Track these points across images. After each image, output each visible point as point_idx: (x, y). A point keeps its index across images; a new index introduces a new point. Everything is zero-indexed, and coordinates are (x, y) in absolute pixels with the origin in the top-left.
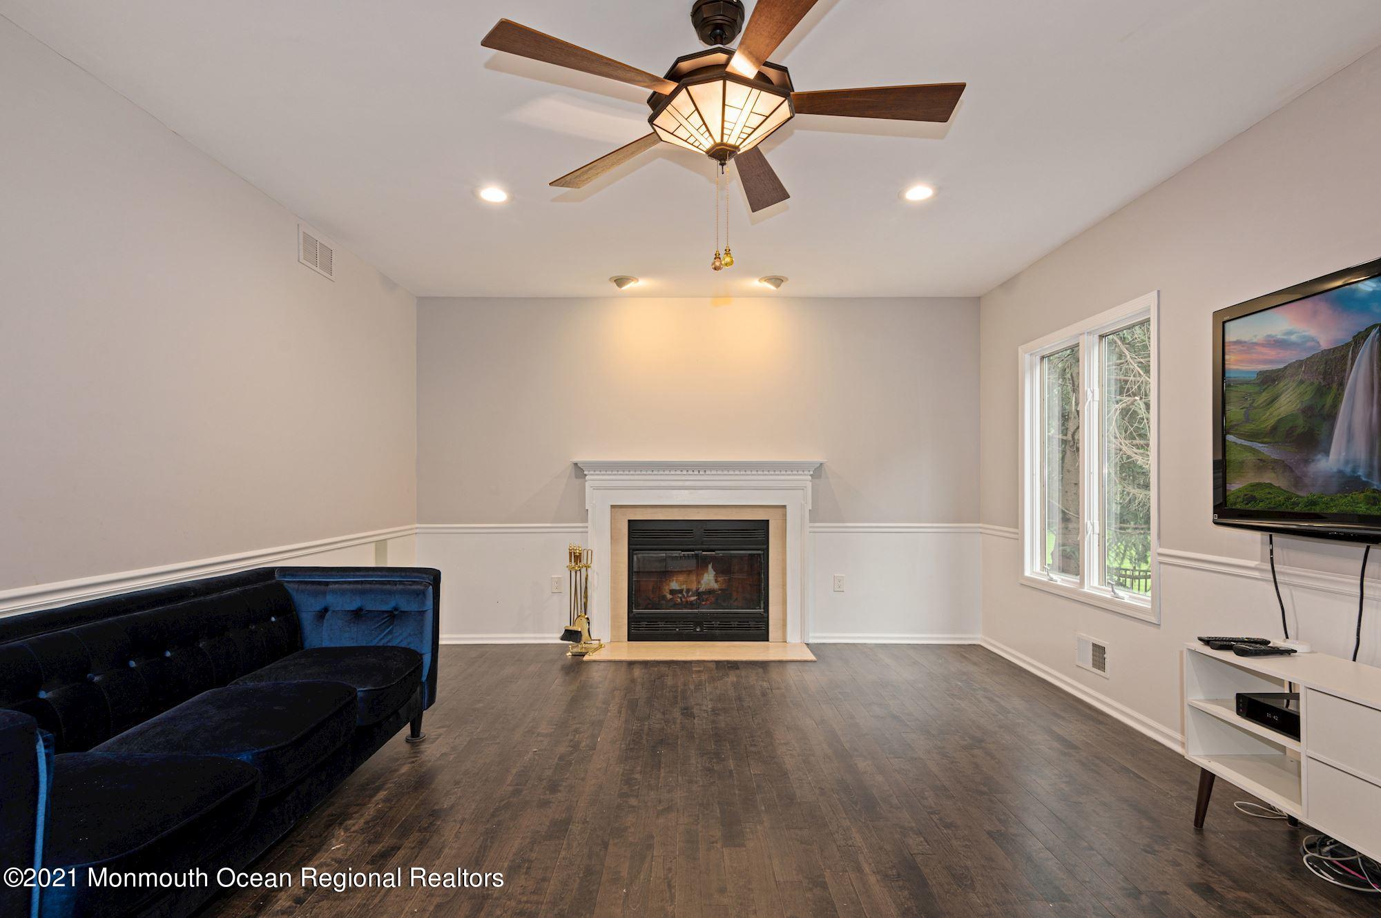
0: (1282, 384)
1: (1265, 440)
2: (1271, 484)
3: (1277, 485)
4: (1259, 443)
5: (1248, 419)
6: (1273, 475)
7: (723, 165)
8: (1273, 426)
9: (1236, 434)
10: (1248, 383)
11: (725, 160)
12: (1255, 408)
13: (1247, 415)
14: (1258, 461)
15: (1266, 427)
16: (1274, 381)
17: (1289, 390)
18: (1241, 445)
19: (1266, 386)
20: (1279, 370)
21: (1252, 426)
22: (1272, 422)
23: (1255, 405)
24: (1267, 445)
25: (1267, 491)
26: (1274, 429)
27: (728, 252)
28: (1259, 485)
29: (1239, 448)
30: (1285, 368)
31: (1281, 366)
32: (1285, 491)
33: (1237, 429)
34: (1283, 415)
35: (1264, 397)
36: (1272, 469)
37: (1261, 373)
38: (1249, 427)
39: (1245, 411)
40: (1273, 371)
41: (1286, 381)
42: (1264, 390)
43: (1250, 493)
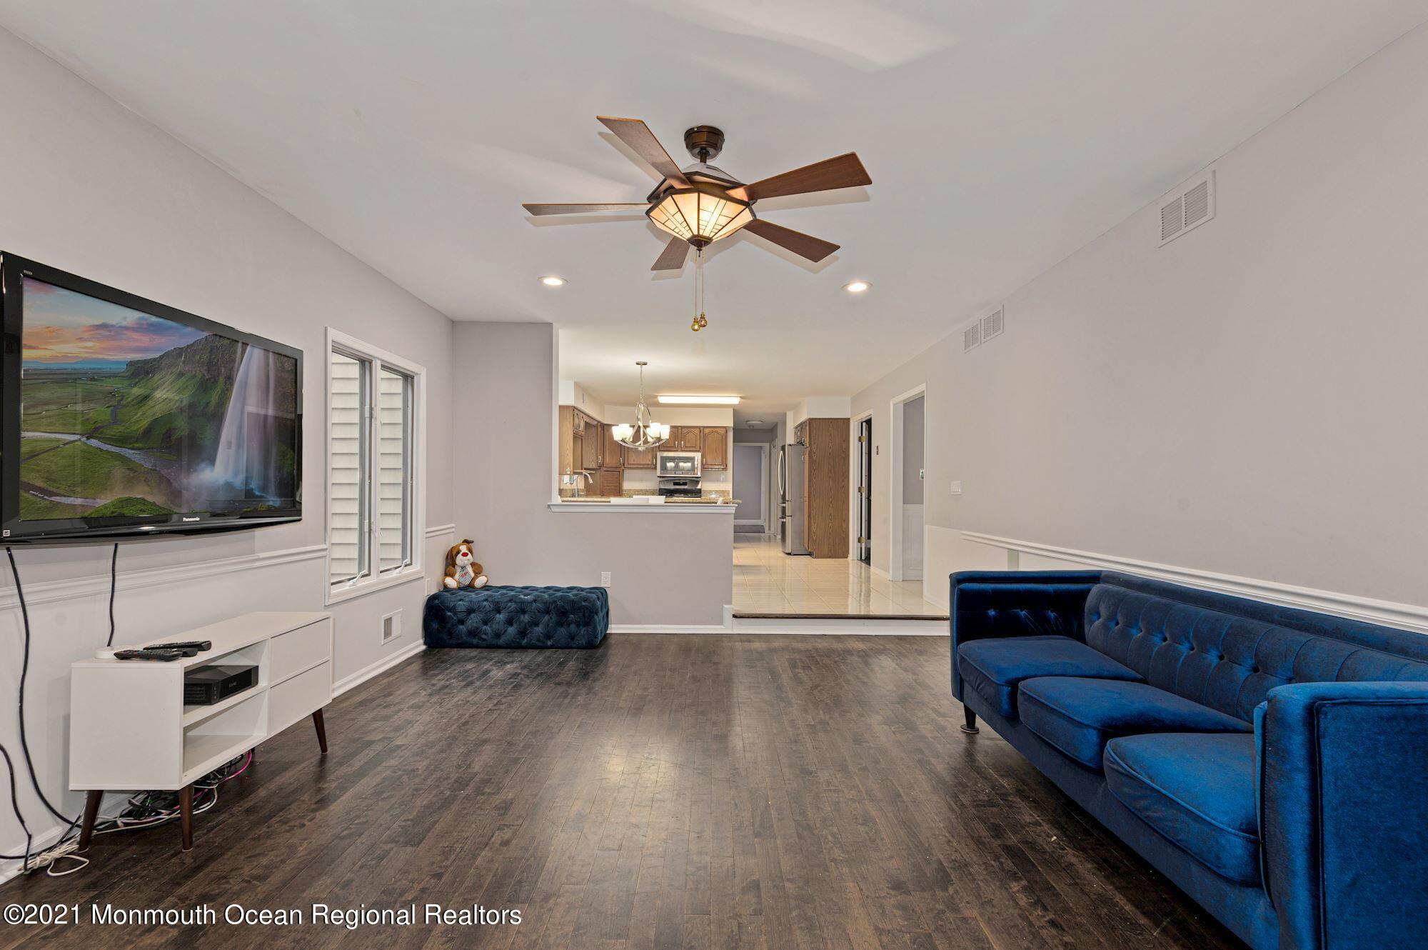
0: (157, 377)
1: (136, 445)
2: (144, 500)
3: (152, 501)
4: (129, 449)
5: (115, 420)
6: (146, 488)
7: (700, 250)
8: (147, 428)
9: (103, 438)
10: (114, 375)
11: (701, 247)
12: (124, 406)
13: (114, 415)
14: (128, 471)
15: (137, 430)
16: (148, 373)
17: (166, 384)
18: (108, 452)
19: (137, 380)
20: (155, 360)
21: (121, 428)
22: (145, 423)
23: (124, 402)
24: (138, 452)
25: (139, 507)
26: (148, 431)
27: (703, 317)
28: (129, 501)
29: (105, 456)
30: (161, 357)
31: (157, 355)
32: (160, 508)
33: (102, 433)
34: (158, 415)
35: (136, 391)
36: (145, 481)
37: (131, 363)
38: (116, 430)
39: (112, 411)
40: (146, 362)
41: (163, 373)
42: (135, 384)
43: (119, 510)
